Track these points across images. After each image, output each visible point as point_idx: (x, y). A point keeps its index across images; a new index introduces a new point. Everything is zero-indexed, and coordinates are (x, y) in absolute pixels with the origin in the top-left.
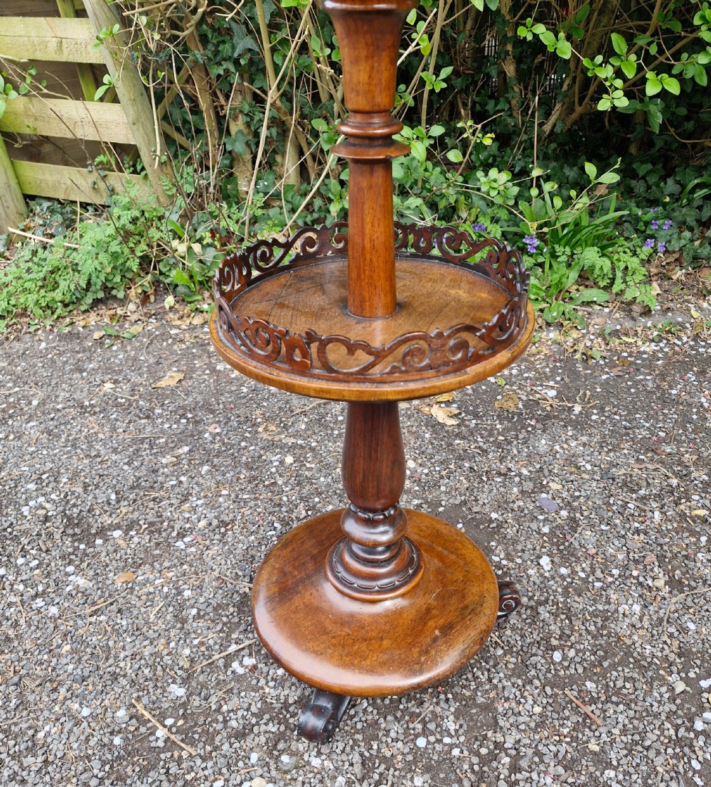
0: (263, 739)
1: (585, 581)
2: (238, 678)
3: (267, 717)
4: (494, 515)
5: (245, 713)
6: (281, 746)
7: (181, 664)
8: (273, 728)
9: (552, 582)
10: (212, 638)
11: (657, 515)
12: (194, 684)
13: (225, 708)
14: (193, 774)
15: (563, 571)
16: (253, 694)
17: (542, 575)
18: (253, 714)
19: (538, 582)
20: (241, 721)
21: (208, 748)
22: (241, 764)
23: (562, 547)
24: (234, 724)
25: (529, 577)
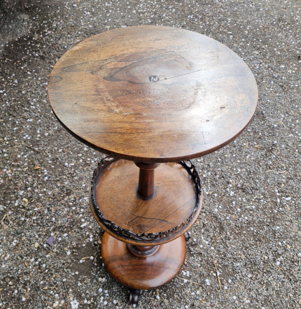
0: (196, 249)
1: (83, 214)
2: (190, 271)
3: (192, 253)
4: (69, 253)
5: (195, 259)
6: (194, 243)
7: (202, 290)
8: (192, 249)
9: (91, 220)
10: (188, 291)
11: (36, 209)
12: (202, 280)
13: (199, 265)
14: (216, 256)
15: (83, 220)
16: (190, 262)
17: (90, 224)
18: (194, 257)
19: (93, 224)
20: (198, 258)
21: (209, 258)
22: (205, 248)
23: (72, 226)
24: (200, 258)
25: (93, 227)
